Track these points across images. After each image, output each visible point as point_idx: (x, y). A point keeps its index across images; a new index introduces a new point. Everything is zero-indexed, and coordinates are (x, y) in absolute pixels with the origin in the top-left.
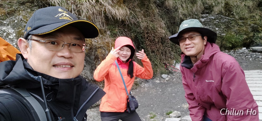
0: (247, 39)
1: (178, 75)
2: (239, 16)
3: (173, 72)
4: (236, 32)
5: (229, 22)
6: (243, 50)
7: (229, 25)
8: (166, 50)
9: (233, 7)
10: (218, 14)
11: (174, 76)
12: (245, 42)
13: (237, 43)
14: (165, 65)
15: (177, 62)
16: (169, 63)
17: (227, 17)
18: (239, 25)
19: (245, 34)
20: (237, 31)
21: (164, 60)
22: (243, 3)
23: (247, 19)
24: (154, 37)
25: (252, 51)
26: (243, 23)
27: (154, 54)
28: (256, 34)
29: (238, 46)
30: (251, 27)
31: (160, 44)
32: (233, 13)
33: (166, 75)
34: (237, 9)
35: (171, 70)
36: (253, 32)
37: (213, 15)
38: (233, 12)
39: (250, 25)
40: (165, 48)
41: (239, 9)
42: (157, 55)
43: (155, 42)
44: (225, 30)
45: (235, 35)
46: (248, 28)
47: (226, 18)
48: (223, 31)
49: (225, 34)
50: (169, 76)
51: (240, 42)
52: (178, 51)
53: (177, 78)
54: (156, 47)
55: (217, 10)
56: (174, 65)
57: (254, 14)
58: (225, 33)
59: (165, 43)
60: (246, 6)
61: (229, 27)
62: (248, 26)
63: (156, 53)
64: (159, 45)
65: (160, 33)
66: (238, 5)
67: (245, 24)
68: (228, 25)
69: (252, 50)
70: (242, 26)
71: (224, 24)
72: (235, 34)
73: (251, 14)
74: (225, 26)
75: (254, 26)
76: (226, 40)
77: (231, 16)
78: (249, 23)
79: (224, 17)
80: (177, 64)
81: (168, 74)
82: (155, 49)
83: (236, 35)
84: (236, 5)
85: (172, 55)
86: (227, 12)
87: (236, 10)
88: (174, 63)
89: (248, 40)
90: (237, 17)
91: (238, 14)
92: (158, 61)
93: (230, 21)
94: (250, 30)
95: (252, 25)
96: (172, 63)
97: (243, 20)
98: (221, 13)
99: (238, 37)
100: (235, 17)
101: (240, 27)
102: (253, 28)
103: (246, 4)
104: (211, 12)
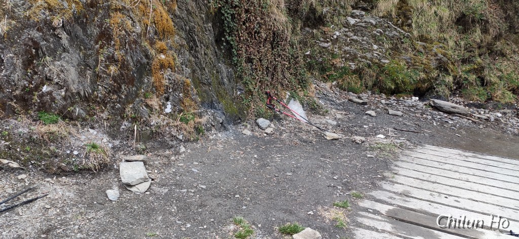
0: (423, 81)
1: (291, 125)
2: (419, 32)
3: (282, 116)
4: (408, 63)
5: (401, 39)
6: (413, 100)
7: (399, 46)
8: (278, 64)
9: (414, 12)
10: (383, 17)
11: (282, 126)
12: (420, 85)
13: (405, 85)
14: (268, 98)
15: (292, 96)
16: (277, 94)
17: (399, 27)
18: (415, 49)
19: (424, 70)
20: (411, 60)
21: (267, 85)
22: (434, 8)
23: (432, 42)
24: (260, 27)
25: (432, 107)
26: (425, 48)
27: (251, 66)
28: (440, 75)
29: (406, 91)
30: (437, 59)
31: (267, 46)
32: (412, 22)
33: (267, 122)
34: (420, 17)
35: (279, 111)
36: (437, 69)
37: (374, 16)
38: (412, 20)
39: (436, 55)
40: (275, 59)
41: (423, 19)
42: (256, 69)
43: (259, 37)
44: (390, 54)
45: (406, 67)
46: (432, 60)
47: (395, 29)
48: (386, 55)
49: (387, 61)
50: (272, 125)
51: (411, 83)
52: (300, 74)
53: (291, 132)
54: (258, 51)
55: (383, 8)
56: (285, 101)
57: (446, 36)
58: (389, 59)
59: (278, 47)
60: (437, 15)
61: (398, 48)
62: (432, 56)
63: (256, 66)
64: (266, 49)
65: (275, 20)
66: (423, 10)
67: (427, 51)
68: (396, 44)
69: (433, 104)
70: (422, 53)
71: (391, 39)
72: (405, 65)
73: (441, 35)
74: (391, 46)
75: (442, 59)
76: (387, 74)
77: (406, 28)
78: (435, 50)
79: (393, 26)
80: (292, 101)
81: (271, 121)
82: (254, 55)
83: (408, 69)
84: (419, 7)
85: (285, 78)
86: (400, 18)
87: (418, 19)
88: (287, 97)
89: (426, 84)
90: (415, 33)
91: (419, 27)
92: (256, 84)
93: (402, 37)
94: (433, 64)
95: (440, 56)
96: (283, 97)
97: (426, 42)
98: (388, 16)
99: (409, 73)
100: (412, 33)
101: (417, 54)
102: (440, 63)
103: (438, 12)
104: (372, 8)
